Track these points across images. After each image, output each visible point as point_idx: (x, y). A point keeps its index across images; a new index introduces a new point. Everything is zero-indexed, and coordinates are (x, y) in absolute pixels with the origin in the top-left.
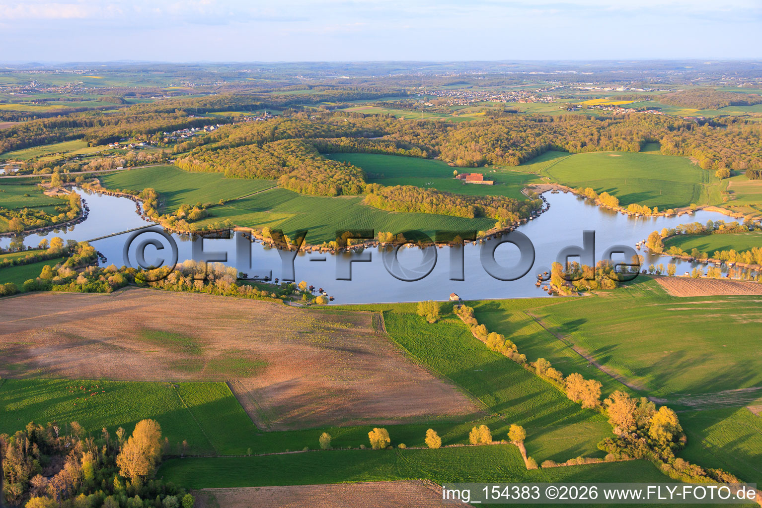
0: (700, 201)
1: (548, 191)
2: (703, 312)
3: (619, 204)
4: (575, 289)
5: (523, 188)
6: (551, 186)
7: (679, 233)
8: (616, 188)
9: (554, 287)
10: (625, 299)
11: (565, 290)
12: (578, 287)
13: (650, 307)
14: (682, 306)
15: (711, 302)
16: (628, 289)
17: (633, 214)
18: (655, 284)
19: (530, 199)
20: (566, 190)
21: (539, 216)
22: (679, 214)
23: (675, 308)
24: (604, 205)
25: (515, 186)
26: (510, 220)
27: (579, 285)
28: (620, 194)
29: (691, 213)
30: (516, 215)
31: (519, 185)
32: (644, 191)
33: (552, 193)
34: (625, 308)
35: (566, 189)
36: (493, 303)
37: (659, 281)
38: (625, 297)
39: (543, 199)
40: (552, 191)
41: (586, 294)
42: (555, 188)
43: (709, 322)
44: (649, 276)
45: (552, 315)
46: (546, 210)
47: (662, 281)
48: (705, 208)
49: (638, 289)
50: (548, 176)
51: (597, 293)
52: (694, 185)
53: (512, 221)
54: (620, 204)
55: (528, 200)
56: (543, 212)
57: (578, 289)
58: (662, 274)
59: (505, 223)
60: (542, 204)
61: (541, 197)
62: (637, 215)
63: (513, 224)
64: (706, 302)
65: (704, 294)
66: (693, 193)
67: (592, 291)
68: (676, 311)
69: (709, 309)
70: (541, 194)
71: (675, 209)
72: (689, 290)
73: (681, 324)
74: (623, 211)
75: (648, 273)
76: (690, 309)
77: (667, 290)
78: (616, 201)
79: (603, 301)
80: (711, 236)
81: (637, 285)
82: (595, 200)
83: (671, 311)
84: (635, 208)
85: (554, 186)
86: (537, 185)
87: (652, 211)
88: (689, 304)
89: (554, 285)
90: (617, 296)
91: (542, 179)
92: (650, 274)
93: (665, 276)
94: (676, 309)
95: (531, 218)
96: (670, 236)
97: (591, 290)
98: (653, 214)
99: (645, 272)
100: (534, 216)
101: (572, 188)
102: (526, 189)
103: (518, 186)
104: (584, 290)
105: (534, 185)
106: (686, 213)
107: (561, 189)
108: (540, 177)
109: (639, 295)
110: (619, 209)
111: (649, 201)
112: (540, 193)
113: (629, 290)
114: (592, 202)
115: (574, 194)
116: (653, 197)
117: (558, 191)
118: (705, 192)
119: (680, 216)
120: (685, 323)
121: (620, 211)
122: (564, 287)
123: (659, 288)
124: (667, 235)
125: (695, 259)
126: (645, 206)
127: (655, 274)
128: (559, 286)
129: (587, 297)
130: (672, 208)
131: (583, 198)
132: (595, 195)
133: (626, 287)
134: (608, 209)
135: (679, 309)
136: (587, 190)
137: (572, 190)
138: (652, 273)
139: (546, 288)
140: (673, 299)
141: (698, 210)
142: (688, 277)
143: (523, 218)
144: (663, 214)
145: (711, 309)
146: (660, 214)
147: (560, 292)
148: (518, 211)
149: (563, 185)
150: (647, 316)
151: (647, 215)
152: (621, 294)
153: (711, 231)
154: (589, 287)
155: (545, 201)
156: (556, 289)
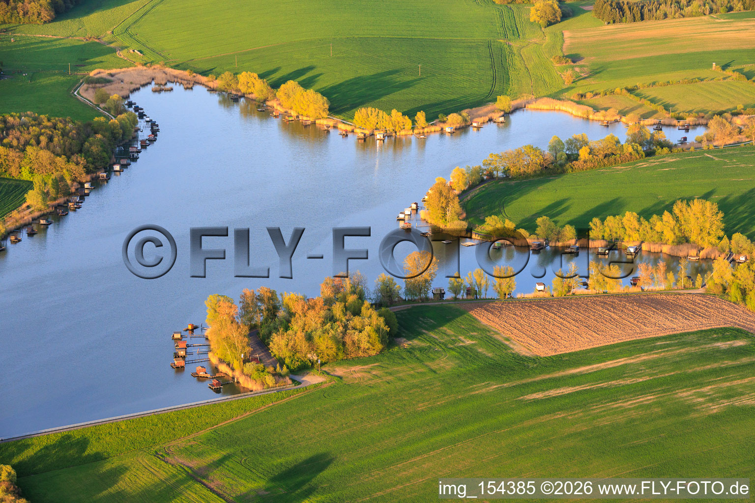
0: (514, 86)
1: (144, 85)
2: (613, 394)
3: (330, 110)
4: (281, 367)
5: (75, 85)
6: (149, 72)
7: (491, 176)
8: (311, 68)
9: (223, 368)
10: (416, 381)
11: (255, 375)
12: (287, 361)
13: (482, 396)
14: (557, 383)
15: (622, 361)
16: (413, 348)
17: (367, 132)
18: (474, 326)
19: (105, 116)
20: (188, 82)
21: (135, 159)
22: (475, 124)
23: (543, 390)
24: (294, 114)
25: (54, 79)
26: (62, 179)
27: (288, 354)
28: (326, 82)
29: (502, 119)
30: (77, 164)
31: (64, 75)
32: (380, 71)
33: (155, 91)
34: (421, 407)
35: (189, 78)
36: (65, 442)
37: (484, 318)
38: (412, 376)
39: (137, 109)
40: (153, 86)
41: (312, 379)
42: (160, 77)
43: (633, 420)
44: (453, 305)
45: (235, 454)
46: (152, 141)
47: (490, 316)
48: (528, 103)
49: (437, 348)
50: (135, 46)
51: (340, 371)
52: (489, 47)
53: (69, 182)
54: (333, 110)
55: (102, 119)
56: (144, 146)
57: (288, 367)
58: (483, 296)
59: (50, 188)
60: (138, 126)
61: (130, 104)
62: (379, 135)
63: (73, 190)
64: (610, 364)
65: (600, 342)
66: (492, 66)
67: (325, 368)
68: (549, 400)
69: (622, 382)
70: (128, 97)
71: (464, 113)
72: (561, 334)
73: (570, 436)
74: (341, 126)
75: (449, 296)
76: (578, 388)
77: (508, 339)
78: (322, 102)
79: (360, 395)
80: (565, 177)
81: (432, 334)
82: (269, 103)
83: (536, 402)
84: (373, 119)
85: (157, 71)
86: (113, 71)
87: (414, 122)
88: (573, 376)
89: (221, 361)
90: (391, 374)
91: (122, 54)
92: (456, 299)
93: (492, 300)
94: (547, 393)
95: (117, 168)
96: (472, 187)
97: (322, 364)
98: (416, 131)
99: (442, 294)
100: (124, 162)
101: (204, 73)
102: (85, 86)
103: (62, 78)
104: (305, 368)
105: (105, 73)
106: (490, 120)
107: (174, 80)
108: (113, 51)
109: (446, 364)
110: (331, 123)
111: (396, 96)
112: (125, 93)
113: (417, 353)
114: (261, 110)
115: (212, 90)
116: (406, 85)
117: (169, 86)
118: (517, 62)
119: (478, 128)
120: (580, 434)
121: (335, 127)
122: (250, 367)
123: (488, 339)
124: (465, 184)
125: (547, 244)
126: (394, 112)
127: (465, 297)
128: (236, 364)
129: (316, 386)
130: (457, 110)
131: (236, 100)
132: (265, 90)
133: (406, 344)
134: (306, 126)
135: (553, 393)
136: (243, 77)
137: (204, 79)
138: (460, 297)
139: (202, 374)
140: (531, 365)
141: (516, 109)
142: (547, 295)
143: (97, 169)
144: (438, 128)
145: (628, 382)
146: (433, 129)
147: (244, 382)
148: (80, 151)
149: (177, 67)
150: (482, 425)
151: (403, 133)
152: (399, 368)
153: (562, 165)
154: (315, 358)
155: (142, 116)
156: (230, 373)
